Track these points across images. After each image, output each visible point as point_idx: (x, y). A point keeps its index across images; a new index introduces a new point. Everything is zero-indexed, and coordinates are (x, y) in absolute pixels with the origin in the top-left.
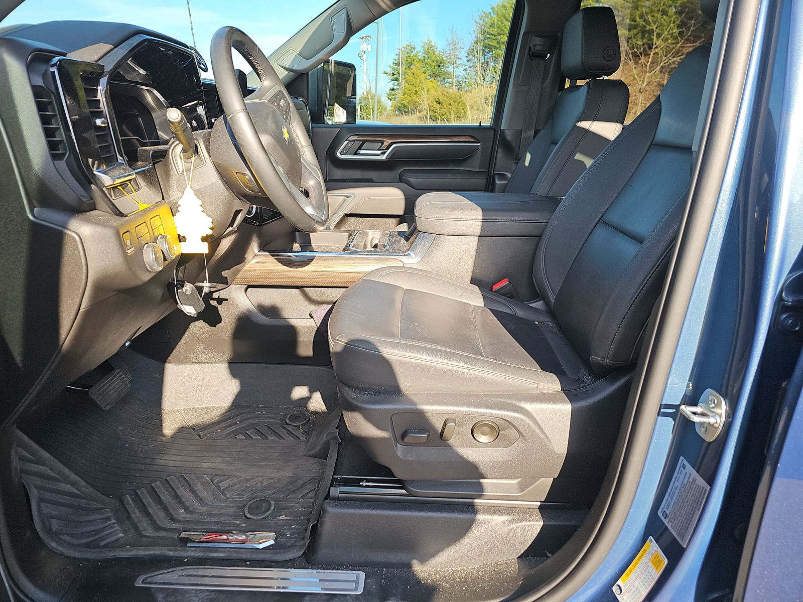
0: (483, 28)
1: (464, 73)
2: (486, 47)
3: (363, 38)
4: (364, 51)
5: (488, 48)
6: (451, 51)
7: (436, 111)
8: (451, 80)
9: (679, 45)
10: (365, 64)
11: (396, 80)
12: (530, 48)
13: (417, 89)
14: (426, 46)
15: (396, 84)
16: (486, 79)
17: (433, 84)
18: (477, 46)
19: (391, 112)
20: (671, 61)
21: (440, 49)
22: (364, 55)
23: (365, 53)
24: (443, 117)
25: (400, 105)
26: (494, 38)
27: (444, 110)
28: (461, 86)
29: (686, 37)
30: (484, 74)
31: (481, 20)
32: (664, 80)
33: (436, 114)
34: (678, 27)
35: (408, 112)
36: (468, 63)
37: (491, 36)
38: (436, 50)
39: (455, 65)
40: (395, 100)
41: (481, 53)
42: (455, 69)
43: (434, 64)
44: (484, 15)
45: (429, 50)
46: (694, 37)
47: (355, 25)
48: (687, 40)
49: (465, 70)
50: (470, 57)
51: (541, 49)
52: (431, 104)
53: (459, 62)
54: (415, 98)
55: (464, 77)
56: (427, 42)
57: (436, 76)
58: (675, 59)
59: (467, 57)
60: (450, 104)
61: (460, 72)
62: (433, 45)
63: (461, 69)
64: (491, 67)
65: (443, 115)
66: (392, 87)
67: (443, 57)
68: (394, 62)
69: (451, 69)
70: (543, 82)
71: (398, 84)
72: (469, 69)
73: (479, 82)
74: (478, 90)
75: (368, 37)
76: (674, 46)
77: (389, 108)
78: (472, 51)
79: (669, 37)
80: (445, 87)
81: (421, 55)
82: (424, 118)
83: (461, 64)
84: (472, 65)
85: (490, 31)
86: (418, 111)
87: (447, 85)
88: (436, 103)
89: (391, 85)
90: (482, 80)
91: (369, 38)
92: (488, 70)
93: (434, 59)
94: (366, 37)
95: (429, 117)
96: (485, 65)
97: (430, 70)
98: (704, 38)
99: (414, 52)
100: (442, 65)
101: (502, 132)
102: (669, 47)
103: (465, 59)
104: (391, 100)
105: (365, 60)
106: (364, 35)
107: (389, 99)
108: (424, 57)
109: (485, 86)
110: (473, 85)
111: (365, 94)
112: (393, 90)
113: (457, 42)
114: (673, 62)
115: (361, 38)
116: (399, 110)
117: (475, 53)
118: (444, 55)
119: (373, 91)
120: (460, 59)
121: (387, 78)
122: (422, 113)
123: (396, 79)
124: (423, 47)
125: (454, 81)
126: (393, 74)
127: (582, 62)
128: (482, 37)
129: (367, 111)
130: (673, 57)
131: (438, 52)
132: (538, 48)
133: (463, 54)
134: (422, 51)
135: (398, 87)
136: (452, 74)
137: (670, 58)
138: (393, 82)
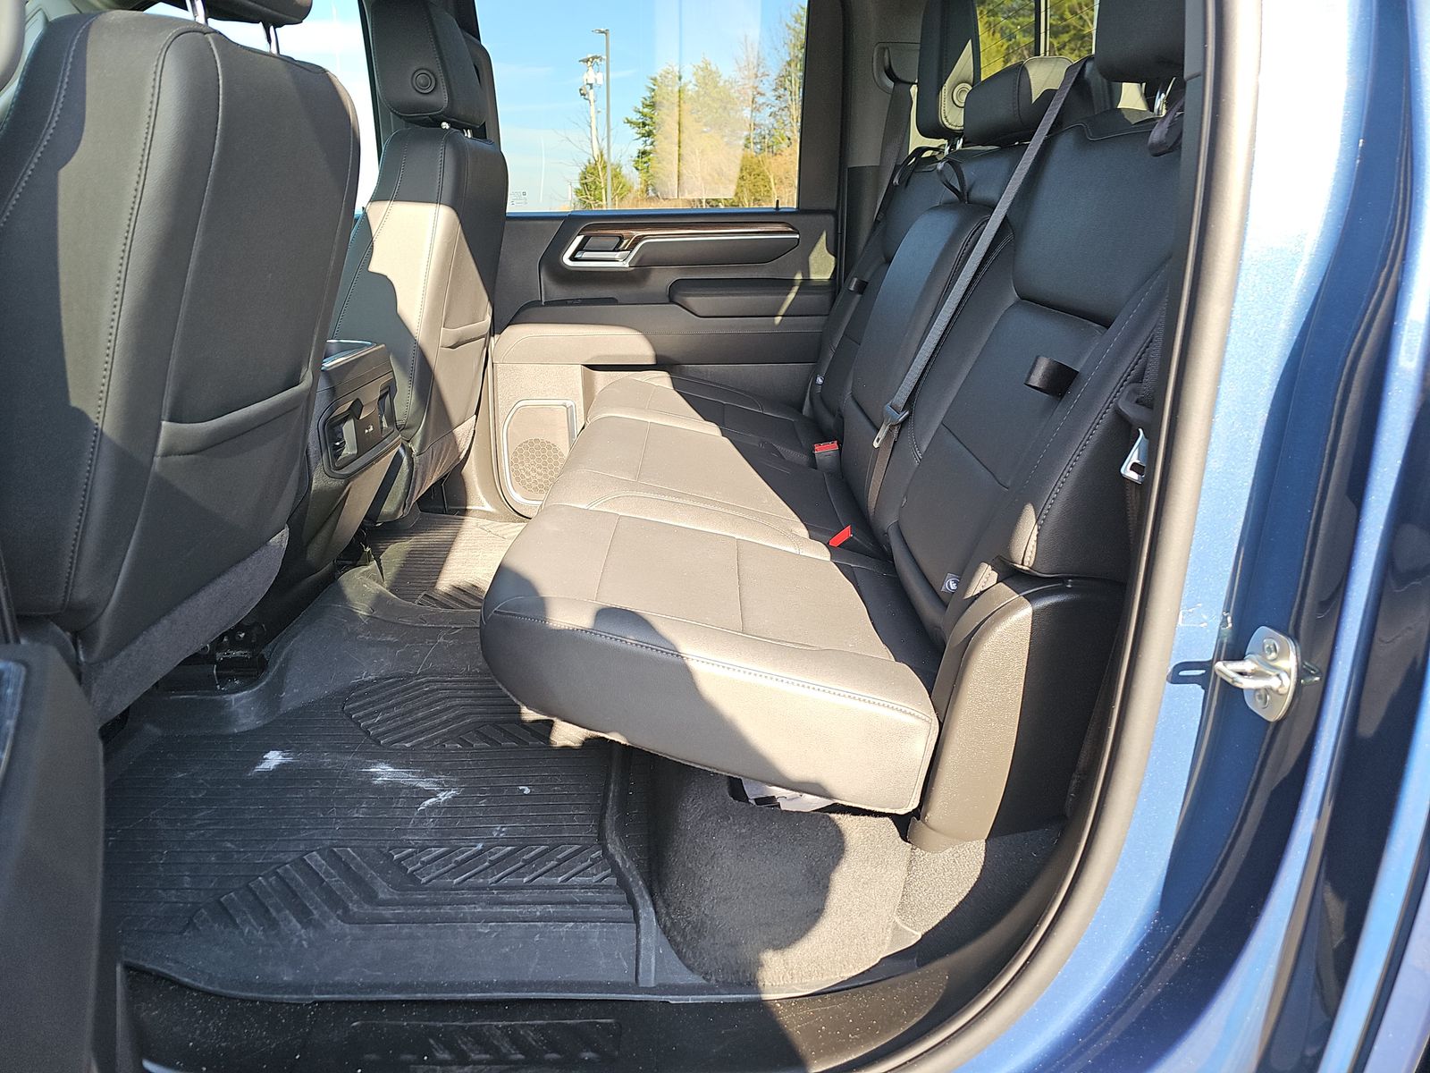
3: (588, 60)
4: (591, 85)
10: (593, 108)
11: (649, 136)
21: (725, 77)
22: (591, 92)
23: (591, 88)
56: (702, 65)
62: (714, 69)
66: (642, 148)
75: (597, 58)
83: (764, 103)
89: (639, 145)
91: (598, 61)
94: (593, 58)
100: (729, 106)
103: (770, 95)
105: (592, 101)
106: (589, 56)
108: (697, 91)
115: (583, 61)
118: (732, 87)
123: (649, 134)
124: (695, 74)
126: (644, 124)
131: (721, 83)
134: (694, 82)
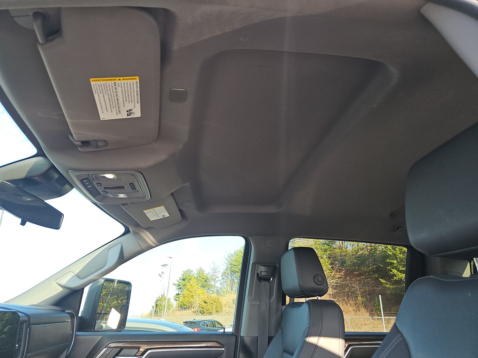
0: (230, 262)
1: (221, 285)
2: (232, 272)
5: (233, 272)
6: (213, 274)
7: (204, 308)
8: (213, 289)
9: (333, 274)
12: (258, 274)
13: (193, 294)
14: (199, 271)
15: (180, 291)
16: (233, 289)
17: (202, 291)
18: (227, 271)
19: (175, 308)
20: (331, 282)
24: (208, 312)
25: (182, 304)
26: (237, 267)
27: (209, 307)
28: (219, 292)
29: (336, 270)
30: (232, 286)
31: (229, 258)
32: (330, 292)
33: (204, 309)
34: (331, 264)
35: (187, 308)
36: (222, 280)
37: (235, 266)
38: (204, 273)
39: (215, 281)
40: (179, 301)
41: (230, 275)
42: (215, 283)
43: (203, 280)
44: (230, 255)
45: (201, 271)
46: (339, 270)
47: (126, 255)
48: (337, 271)
49: (221, 284)
50: (224, 277)
51: (266, 275)
52: (201, 303)
53: (217, 279)
54: (191, 300)
55: (220, 288)
57: (204, 287)
58: (333, 280)
59: (222, 276)
60: (212, 304)
61: (218, 284)
63: (219, 282)
64: (235, 282)
65: (208, 311)
67: (208, 276)
68: (180, 278)
69: (213, 283)
70: (270, 299)
71: (181, 291)
72: (223, 283)
73: (229, 290)
74: (228, 295)
76: (330, 274)
77: (175, 306)
78: (224, 273)
79: (327, 269)
80: (209, 293)
81: (195, 275)
82: (196, 312)
84: (225, 281)
85: (234, 264)
86: (192, 308)
87: (210, 292)
88: (204, 303)
90: (231, 290)
92: (234, 284)
93: (203, 277)
95: (199, 311)
96: (232, 281)
97: (201, 284)
98: (345, 270)
99: (192, 274)
101: (242, 338)
102: (328, 274)
104: (176, 300)
107: (175, 300)
109: (232, 293)
110: (226, 292)
111: (161, 297)
112: (178, 294)
113: (216, 269)
114: (333, 282)
116: (181, 307)
117: (227, 275)
119: (165, 295)
120: (218, 278)
121: (175, 288)
122: (195, 309)
125: (215, 290)
127: (300, 285)
128: (230, 266)
129: (160, 307)
130: (332, 280)
132: (263, 274)
133: (219, 275)
135: (181, 293)
136: (214, 286)
137: (331, 280)
138: (178, 290)
